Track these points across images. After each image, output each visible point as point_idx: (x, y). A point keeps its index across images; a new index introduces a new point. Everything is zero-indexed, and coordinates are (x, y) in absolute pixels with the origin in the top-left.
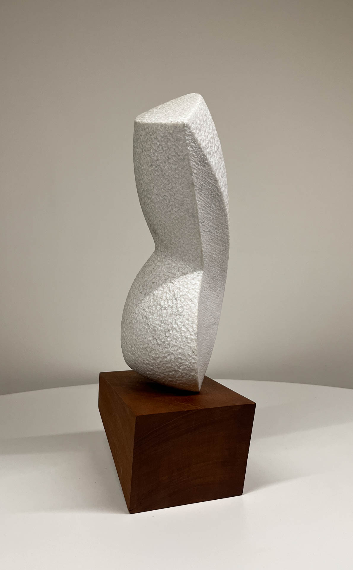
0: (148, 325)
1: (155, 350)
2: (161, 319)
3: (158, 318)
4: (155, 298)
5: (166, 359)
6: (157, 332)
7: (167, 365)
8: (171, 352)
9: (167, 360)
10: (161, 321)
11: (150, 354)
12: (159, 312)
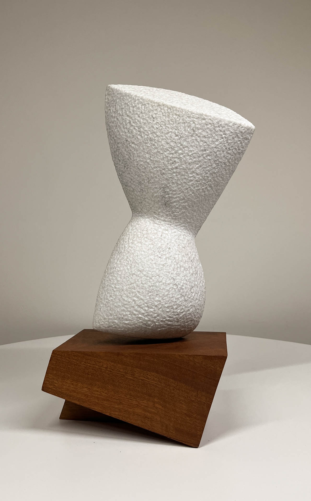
0: (176, 285)
1: (182, 305)
2: (186, 278)
3: (183, 278)
4: (177, 261)
5: (188, 312)
6: (184, 290)
7: (188, 317)
8: (193, 305)
9: (190, 312)
10: (186, 280)
11: (175, 311)
12: (183, 273)
